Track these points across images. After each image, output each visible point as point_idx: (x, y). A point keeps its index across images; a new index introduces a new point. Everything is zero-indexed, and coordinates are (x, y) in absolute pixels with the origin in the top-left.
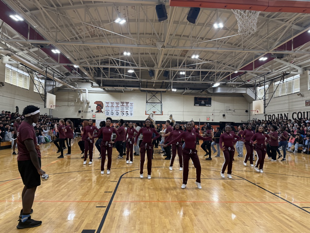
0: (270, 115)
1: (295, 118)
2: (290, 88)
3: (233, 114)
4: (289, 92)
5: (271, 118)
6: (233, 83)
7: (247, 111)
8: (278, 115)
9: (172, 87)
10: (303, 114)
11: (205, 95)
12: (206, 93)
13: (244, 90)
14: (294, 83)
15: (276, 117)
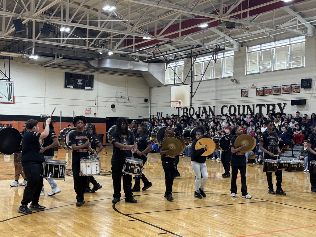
0: (187, 108)
1: (225, 113)
2: (218, 71)
3: (127, 104)
4: (217, 75)
5: (188, 112)
6: (136, 54)
7: (146, 100)
8: (200, 108)
9: (33, 51)
10: (237, 108)
11: (84, 69)
12: (85, 67)
13: (145, 66)
14: (225, 63)
15: (195, 112)
